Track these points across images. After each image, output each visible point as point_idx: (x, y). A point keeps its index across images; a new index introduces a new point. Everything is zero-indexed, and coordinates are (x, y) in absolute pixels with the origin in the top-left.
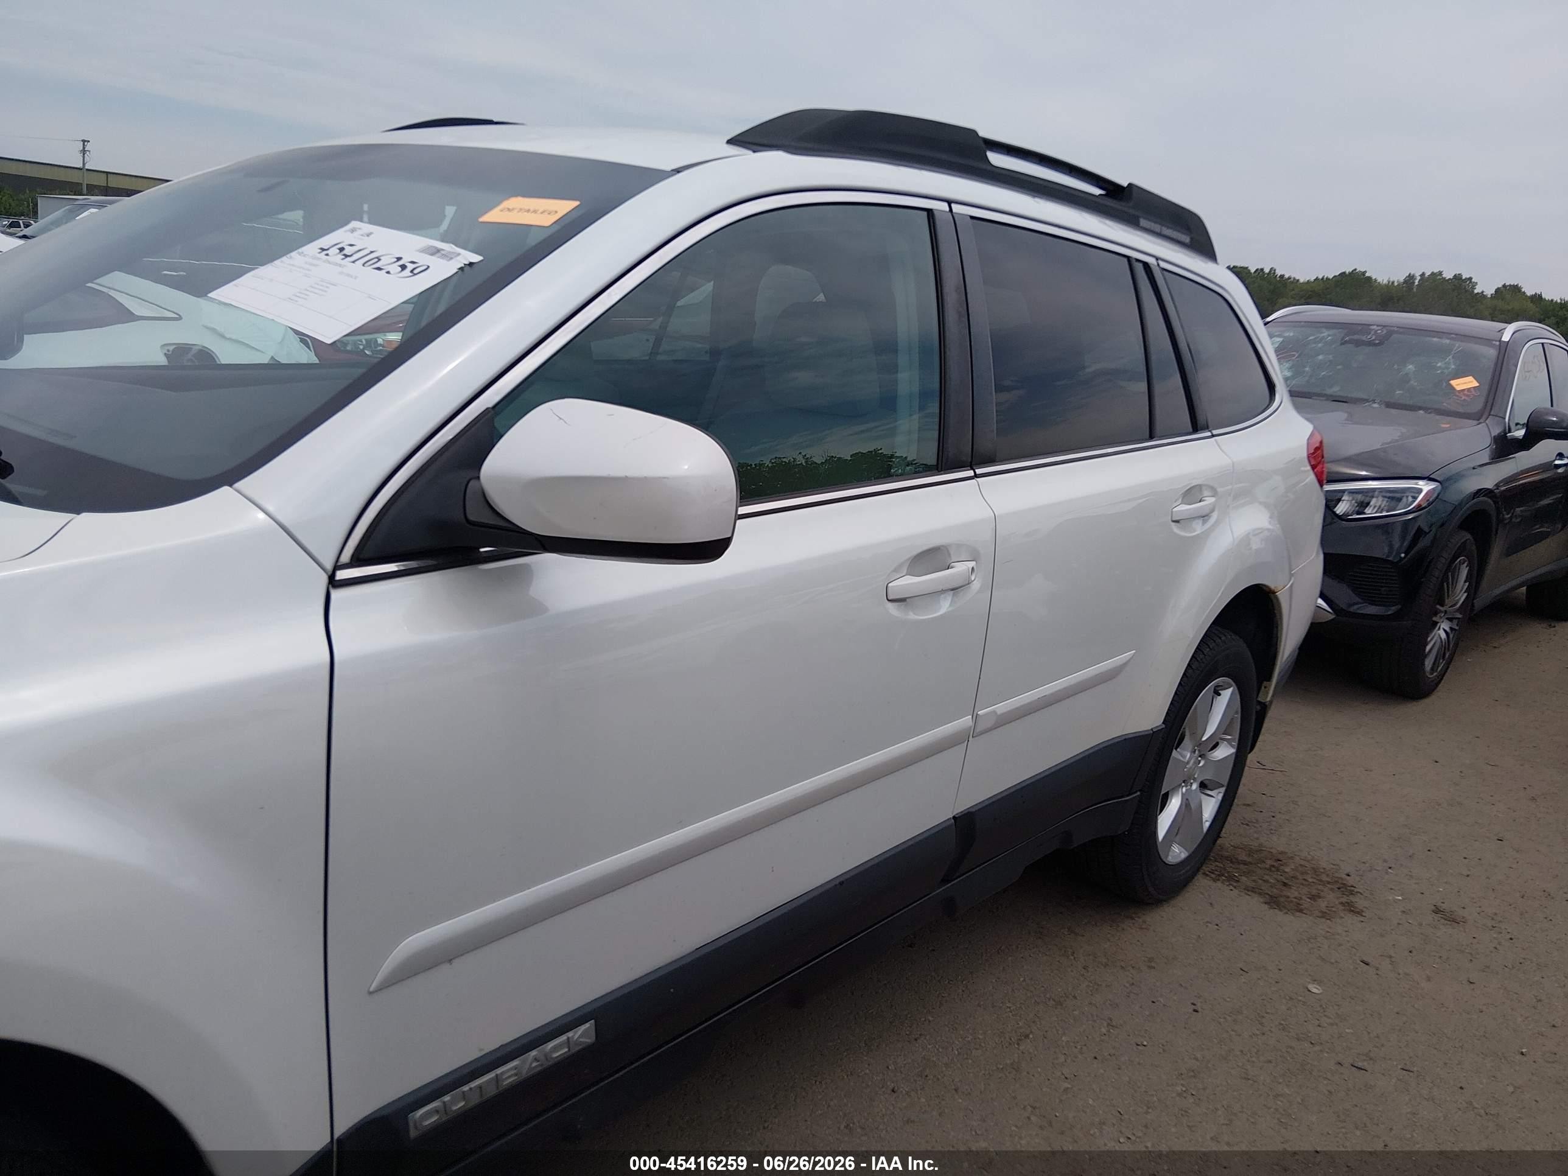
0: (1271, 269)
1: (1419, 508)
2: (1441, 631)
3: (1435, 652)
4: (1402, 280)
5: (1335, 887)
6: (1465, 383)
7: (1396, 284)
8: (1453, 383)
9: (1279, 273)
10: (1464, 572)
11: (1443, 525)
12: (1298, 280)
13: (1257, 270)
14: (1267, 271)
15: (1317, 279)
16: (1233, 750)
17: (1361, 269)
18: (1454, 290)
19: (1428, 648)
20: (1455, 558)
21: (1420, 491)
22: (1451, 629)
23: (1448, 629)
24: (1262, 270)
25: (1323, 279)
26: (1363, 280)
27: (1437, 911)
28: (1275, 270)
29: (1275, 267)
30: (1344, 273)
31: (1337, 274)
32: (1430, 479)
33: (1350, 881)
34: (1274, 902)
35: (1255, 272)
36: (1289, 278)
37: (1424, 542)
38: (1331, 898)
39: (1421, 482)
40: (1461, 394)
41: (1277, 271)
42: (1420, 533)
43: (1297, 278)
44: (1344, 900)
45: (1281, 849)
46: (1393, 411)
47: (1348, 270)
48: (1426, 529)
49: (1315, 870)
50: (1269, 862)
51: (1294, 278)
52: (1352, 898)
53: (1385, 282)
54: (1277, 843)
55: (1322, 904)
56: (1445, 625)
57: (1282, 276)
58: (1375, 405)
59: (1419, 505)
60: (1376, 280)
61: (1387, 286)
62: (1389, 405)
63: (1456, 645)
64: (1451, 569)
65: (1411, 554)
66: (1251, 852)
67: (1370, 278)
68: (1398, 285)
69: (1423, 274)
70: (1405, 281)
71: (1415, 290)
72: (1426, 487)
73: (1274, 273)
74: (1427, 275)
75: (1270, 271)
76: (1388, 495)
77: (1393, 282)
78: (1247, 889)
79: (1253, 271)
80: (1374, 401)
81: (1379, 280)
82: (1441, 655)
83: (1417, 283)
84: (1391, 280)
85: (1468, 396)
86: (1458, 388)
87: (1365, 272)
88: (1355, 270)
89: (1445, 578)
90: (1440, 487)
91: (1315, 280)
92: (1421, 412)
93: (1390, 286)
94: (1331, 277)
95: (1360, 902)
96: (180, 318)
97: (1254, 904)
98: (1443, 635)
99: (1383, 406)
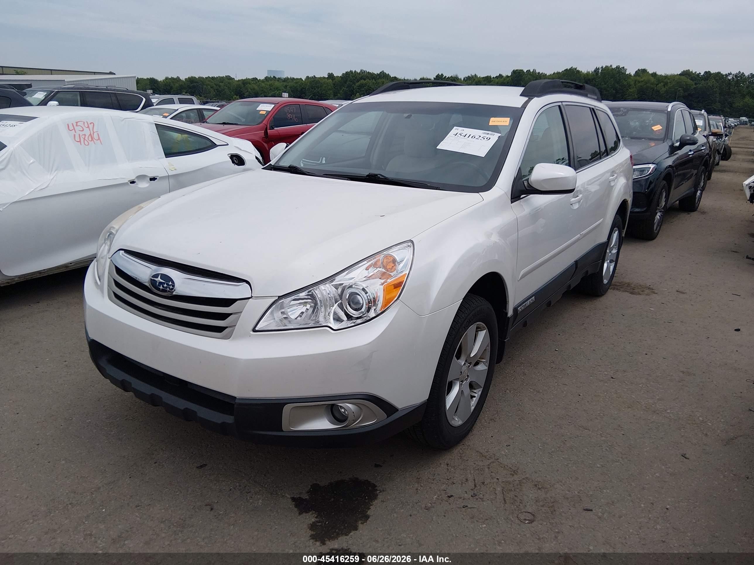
0: (534, 70)
1: (650, 174)
2: (658, 217)
3: (657, 223)
4: (593, 70)
5: (647, 289)
6: (657, 128)
7: (590, 73)
8: (653, 128)
9: (537, 71)
10: (664, 194)
11: (657, 179)
12: (546, 74)
13: (527, 71)
14: (532, 71)
15: (554, 73)
16: (617, 251)
17: (574, 67)
18: (617, 74)
19: (655, 222)
20: (662, 189)
21: (650, 168)
22: (661, 215)
23: (660, 215)
24: (529, 70)
25: (557, 73)
26: (576, 72)
27: (678, 291)
28: (535, 70)
29: (535, 69)
30: (567, 69)
31: (564, 70)
32: (653, 163)
33: (651, 287)
34: (632, 293)
35: (526, 72)
36: (542, 73)
37: (652, 186)
38: (647, 291)
39: (650, 165)
40: (656, 132)
41: (536, 71)
42: (651, 183)
43: (545, 73)
44: (651, 291)
45: (628, 281)
46: (633, 140)
47: (569, 68)
48: (653, 181)
49: (640, 285)
50: (626, 285)
51: (544, 74)
52: (653, 291)
53: (586, 72)
54: (627, 280)
55: (646, 292)
56: (659, 214)
57: (539, 73)
58: (627, 138)
59: (650, 173)
60: (581, 72)
61: (587, 74)
62: (632, 138)
63: (662, 221)
64: (661, 194)
65: (649, 189)
66: (620, 283)
67: (578, 71)
68: (592, 73)
69: (602, 67)
70: (595, 71)
71: (599, 74)
72: (652, 166)
73: (535, 72)
74: (604, 67)
75: (533, 71)
76: (639, 170)
77: (589, 72)
78: (623, 291)
79: (525, 71)
80: (626, 137)
81: (583, 71)
82: (658, 225)
83: (600, 72)
84: (588, 71)
85: (659, 132)
86: (655, 130)
87: (576, 68)
88: (572, 67)
89: (659, 198)
90: (656, 166)
91: (553, 74)
92: (643, 139)
93: (588, 73)
94: (561, 71)
95: (656, 292)
96: (228, 145)
97: (627, 294)
98: (659, 217)
99: (630, 138)
